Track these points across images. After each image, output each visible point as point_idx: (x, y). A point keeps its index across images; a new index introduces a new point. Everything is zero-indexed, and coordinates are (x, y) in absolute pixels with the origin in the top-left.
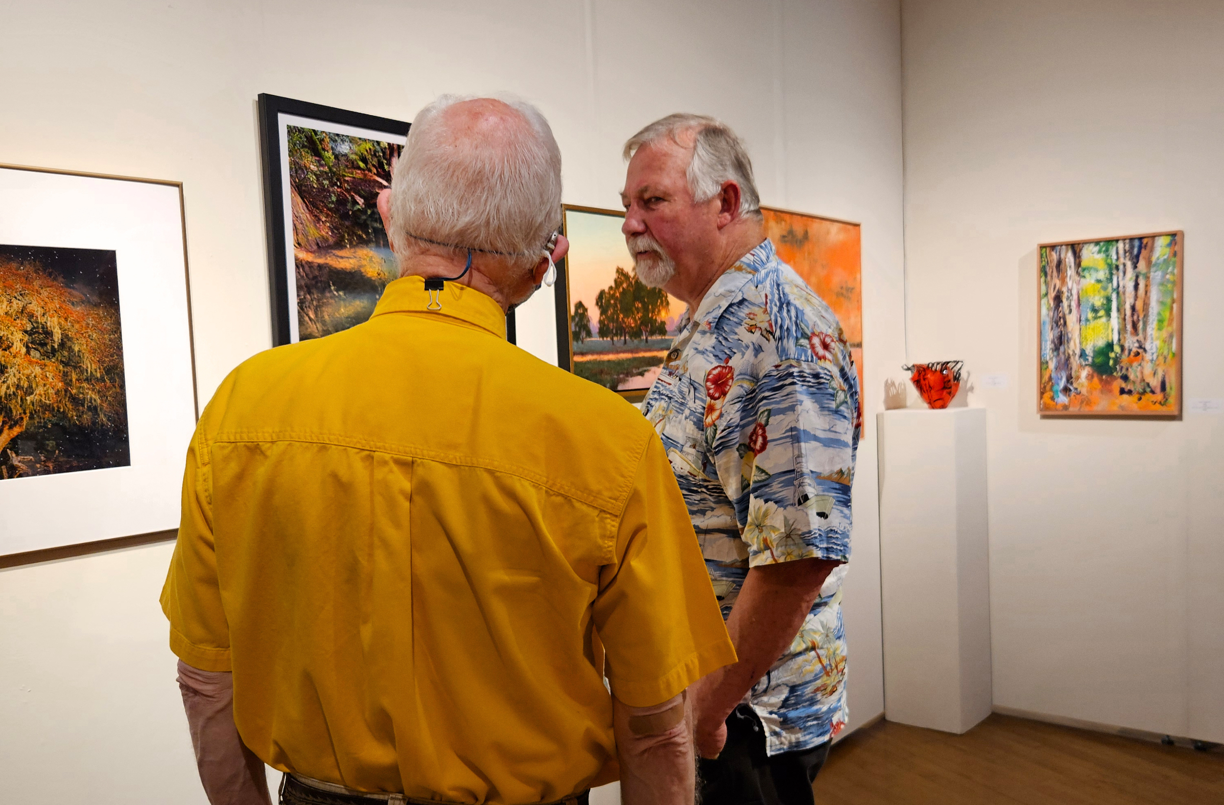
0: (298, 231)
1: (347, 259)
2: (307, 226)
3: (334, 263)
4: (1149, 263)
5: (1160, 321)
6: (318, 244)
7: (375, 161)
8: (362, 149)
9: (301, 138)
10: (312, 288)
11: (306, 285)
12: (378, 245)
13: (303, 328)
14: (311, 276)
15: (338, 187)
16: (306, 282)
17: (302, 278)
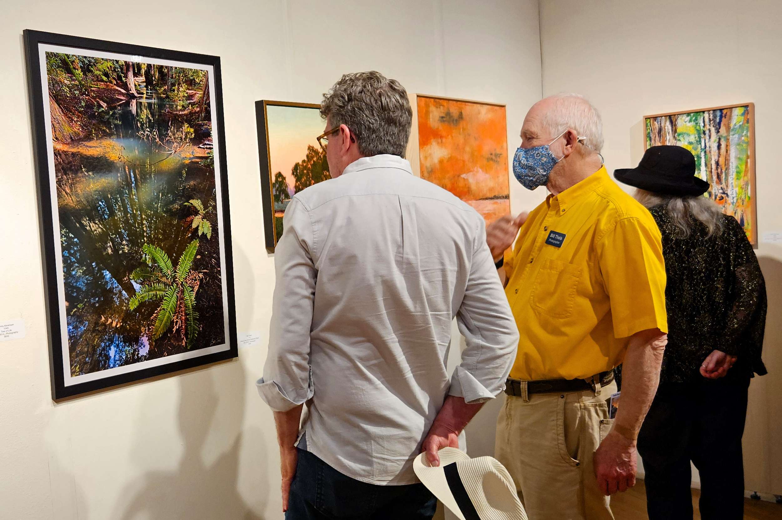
0: (56, 129)
1: (94, 148)
2: (63, 125)
3: (84, 151)
4: (728, 128)
5: (738, 173)
6: (71, 138)
7: (115, 75)
8: (105, 66)
9: (56, 61)
10: (68, 170)
11: (63, 168)
12: (118, 136)
13: (61, 200)
14: (66, 162)
15: (87, 95)
16: (63, 166)
17: (60, 163)
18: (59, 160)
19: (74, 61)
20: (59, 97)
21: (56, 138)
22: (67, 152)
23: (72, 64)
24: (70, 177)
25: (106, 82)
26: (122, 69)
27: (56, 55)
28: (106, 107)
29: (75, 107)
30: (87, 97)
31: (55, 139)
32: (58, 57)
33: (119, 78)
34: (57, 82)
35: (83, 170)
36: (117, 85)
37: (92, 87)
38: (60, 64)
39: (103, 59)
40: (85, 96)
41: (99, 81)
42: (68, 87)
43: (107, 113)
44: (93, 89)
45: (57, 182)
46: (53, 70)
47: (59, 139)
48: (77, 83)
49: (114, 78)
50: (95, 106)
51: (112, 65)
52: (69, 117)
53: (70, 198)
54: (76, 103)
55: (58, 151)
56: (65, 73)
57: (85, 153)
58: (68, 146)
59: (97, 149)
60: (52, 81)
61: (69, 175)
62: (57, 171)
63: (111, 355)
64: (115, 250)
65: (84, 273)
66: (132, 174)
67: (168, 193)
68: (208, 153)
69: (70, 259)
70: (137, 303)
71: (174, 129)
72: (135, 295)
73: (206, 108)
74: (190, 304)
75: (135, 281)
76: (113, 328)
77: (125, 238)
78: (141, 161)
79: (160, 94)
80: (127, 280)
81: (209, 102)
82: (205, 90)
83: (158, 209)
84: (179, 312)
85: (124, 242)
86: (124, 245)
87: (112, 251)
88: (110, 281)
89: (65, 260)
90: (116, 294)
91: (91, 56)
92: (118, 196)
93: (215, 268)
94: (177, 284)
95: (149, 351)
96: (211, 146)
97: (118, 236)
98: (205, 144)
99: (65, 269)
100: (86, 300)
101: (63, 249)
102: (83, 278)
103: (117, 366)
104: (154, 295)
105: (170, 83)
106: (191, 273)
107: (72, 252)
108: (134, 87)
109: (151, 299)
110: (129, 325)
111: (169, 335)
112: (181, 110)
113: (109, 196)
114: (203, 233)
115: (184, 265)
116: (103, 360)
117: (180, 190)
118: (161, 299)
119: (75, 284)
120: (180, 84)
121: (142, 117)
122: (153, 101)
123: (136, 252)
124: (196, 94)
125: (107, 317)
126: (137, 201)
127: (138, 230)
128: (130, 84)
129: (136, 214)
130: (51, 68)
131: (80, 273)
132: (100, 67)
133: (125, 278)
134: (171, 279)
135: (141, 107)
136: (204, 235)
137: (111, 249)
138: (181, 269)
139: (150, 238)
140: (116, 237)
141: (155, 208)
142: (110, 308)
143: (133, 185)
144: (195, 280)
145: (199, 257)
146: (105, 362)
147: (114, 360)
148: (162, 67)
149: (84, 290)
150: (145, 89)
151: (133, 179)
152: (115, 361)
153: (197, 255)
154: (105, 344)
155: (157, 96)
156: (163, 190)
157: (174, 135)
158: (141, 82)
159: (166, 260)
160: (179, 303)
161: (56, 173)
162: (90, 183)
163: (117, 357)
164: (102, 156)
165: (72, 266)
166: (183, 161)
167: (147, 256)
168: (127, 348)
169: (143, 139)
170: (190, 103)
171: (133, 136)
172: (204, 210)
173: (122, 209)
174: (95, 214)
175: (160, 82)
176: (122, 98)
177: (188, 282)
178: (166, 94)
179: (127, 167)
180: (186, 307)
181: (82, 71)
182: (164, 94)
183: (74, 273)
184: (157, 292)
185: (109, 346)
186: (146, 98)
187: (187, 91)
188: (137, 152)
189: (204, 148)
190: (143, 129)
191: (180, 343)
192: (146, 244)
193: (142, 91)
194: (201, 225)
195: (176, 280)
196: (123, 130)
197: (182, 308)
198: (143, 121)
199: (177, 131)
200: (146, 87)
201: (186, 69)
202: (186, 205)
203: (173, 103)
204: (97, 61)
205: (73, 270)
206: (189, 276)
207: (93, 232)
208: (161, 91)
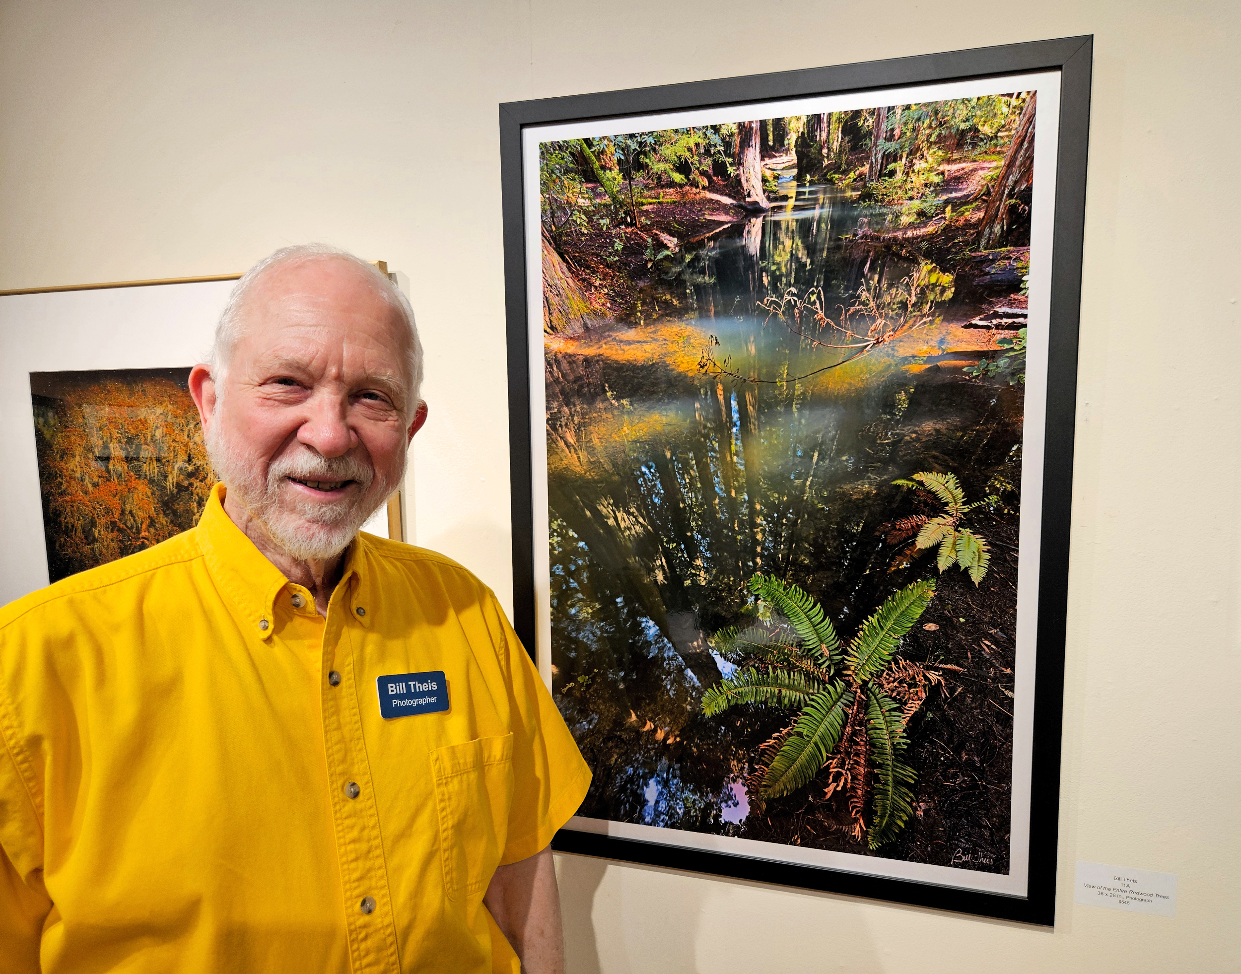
0: (551, 307)
1: (638, 345)
2: (568, 298)
3: (614, 352)
6: (585, 325)
7: (707, 164)
8: (680, 149)
9: (563, 159)
10: (573, 395)
11: (562, 392)
12: (703, 313)
13: (555, 458)
14: (571, 377)
15: (628, 225)
16: (563, 387)
17: (557, 381)
18: (556, 374)
19: (603, 152)
20: (564, 238)
21: (552, 328)
22: (574, 355)
23: (599, 159)
24: (578, 409)
25: (681, 186)
26: (727, 145)
27: (561, 147)
28: (676, 245)
29: (598, 255)
30: (629, 230)
31: (549, 330)
32: (567, 148)
33: (720, 168)
34: (561, 208)
35: (609, 394)
36: (712, 188)
37: (643, 204)
38: (571, 165)
39: (676, 131)
40: (623, 227)
41: (662, 187)
42: (586, 213)
43: (675, 259)
44: (645, 208)
45: (548, 420)
46: (554, 182)
47: (559, 328)
48: (607, 200)
49: (703, 173)
50: (647, 247)
51: (700, 141)
52: (584, 280)
53: (575, 456)
54: (601, 246)
55: (555, 355)
56: (581, 182)
57: (614, 357)
58: (576, 343)
59: (647, 347)
60: (550, 204)
61: (575, 406)
62: (550, 397)
63: (647, 796)
64: (675, 579)
65: (593, 615)
66: (734, 404)
67: (840, 453)
68: (1004, 341)
69: (567, 583)
70: (723, 704)
71: (879, 281)
72: (719, 685)
73: (1012, 209)
74: (887, 742)
75: (721, 655)
76: (656, 742)
77: (701, 552)
78: (764, 371)
79: (843, 191)
80: (699, 647)
81: (1029, 189)
82: (1017, 151)
83: (803, 492)
84: (848, 754)
85: (699, 562)
86: (697, 568)
87: (665, 578)
88: (657, 642)
89: (556, 583)
90: (669, 673)
91: (647, 130)
92: (691, 455)
93: (992, 665)
94: (849, 684)
95: (747, 818)
96: (1021, 320)
97: (683, 546)
98: (996, 315)
99: (555, 601)
100: (596, 671)
101: (554, 560)
102: (593, 624)
103: (662, 824)
104: (773, 695)
105: (879, 156)
106: (897, 663)
107: (573, 568)
108: (758, 185)
109: (765, 703)
110: (697, 746)
111: (810, 799)
112: (911, 226)
113: (668, 455)
114: (956, 565)
115: (877, 641)
116: (628, 801)
117: (882, 445)
118: (795, 709)
119: (574, 634)
120: (918, 149)
121: (777, 259)
122: (816, 213)
123: (730, 589)
124: (975, 170)
125: (644, 716)
126: (742, 468)
127: (739, 537)
128: (747, 181)
129: (735, 499)
130: (551, 176)
131: (588, 613)
132: (668, 152)
133: (695, 643)
134: (829, 667)
135: (775, 234)
136: (958, 574)
137: (664, 573)
138: (864, 648)
139: (774, 560)
140: (677, 548)
141: (796, 488)
142: (653, 700)
143: (734, 430)
144: (915, 685)
145: (931, 627)
146: (633, 809)
147: (656, 810)
148: (857, 114)
149: (593, 649)
150: (795, 183)
151: (735, 416)
152: (658, 814)
153: (924, 619)
154: (635, 772)
155: (830, 198)
156: (823, 443)
157: (877, 296)
158: (783, 169)
159: (818, 619)
160: (848, 729)
161: (548, 401)
162: (623, 424)
163: (663, 806)
164: (657, 363)
165: (572, 597)
166: (904, 368)
167: (759, 602)
168: (687, 794)
169: (775, 315)
170: (947, 202)
171: (744, 310)
172: (964, 503)
173: (699, 486)
174: (629, 492)
175: (844, 158)
176: (723, 218)
177: (886, 686)
178: (865, 186)
179: (720, 387)
180: (874, 745)
181: (621, 170)
182: (854, 189)
183: (573, 611)
184: (784, 692)
185: (646, 778)
186: (796, 208)
187: (945, 167)
188: (753, 349)
189: (988, 328)
190: (775, 289)
191: (845, 828)
192: (759, 573)
193: (783, 192)
194: (949, 542)
195: (845, 672)
196: (718, 296)
197: (857, 744)
198: (779, 269)
199: (890, 286)
200: (799, 178)
201: (946, 103)
202: (898, 487)
203: (884, 210)
204: (659, 139)
205: (572, 606)
206: (890, 669)
207: (623, 533)
208: (847, 181)
